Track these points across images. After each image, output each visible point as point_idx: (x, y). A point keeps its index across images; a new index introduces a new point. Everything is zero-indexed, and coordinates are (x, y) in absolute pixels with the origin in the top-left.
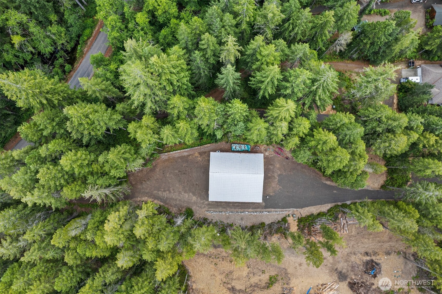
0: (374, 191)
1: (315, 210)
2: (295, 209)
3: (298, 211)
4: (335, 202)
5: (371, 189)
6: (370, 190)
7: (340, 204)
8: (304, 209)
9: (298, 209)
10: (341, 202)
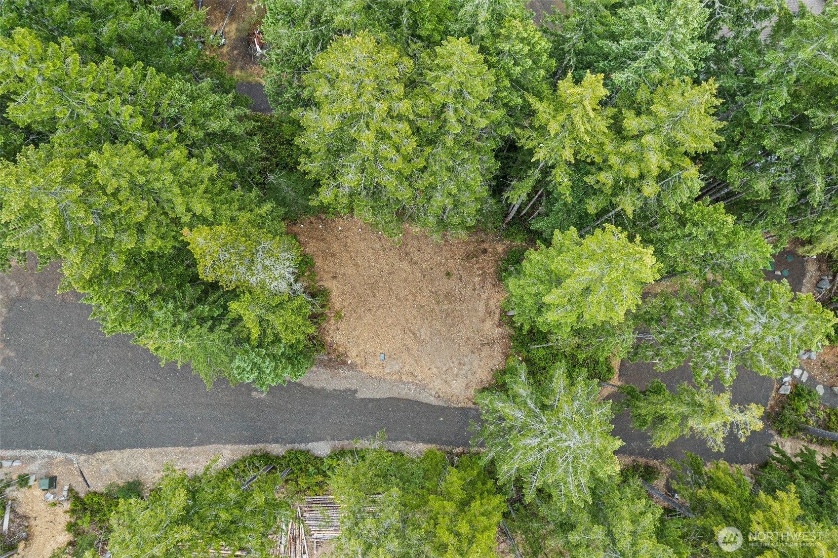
0: (449, 408)
1: (152, 465)
2: (59, 456)
3: (71, 462)
4: (257, 442)
5: (435, 402)
6: (429, 405)
7: (276, 449)
8: (101, 456)
9: (71, 456)
10: (284, 442)
